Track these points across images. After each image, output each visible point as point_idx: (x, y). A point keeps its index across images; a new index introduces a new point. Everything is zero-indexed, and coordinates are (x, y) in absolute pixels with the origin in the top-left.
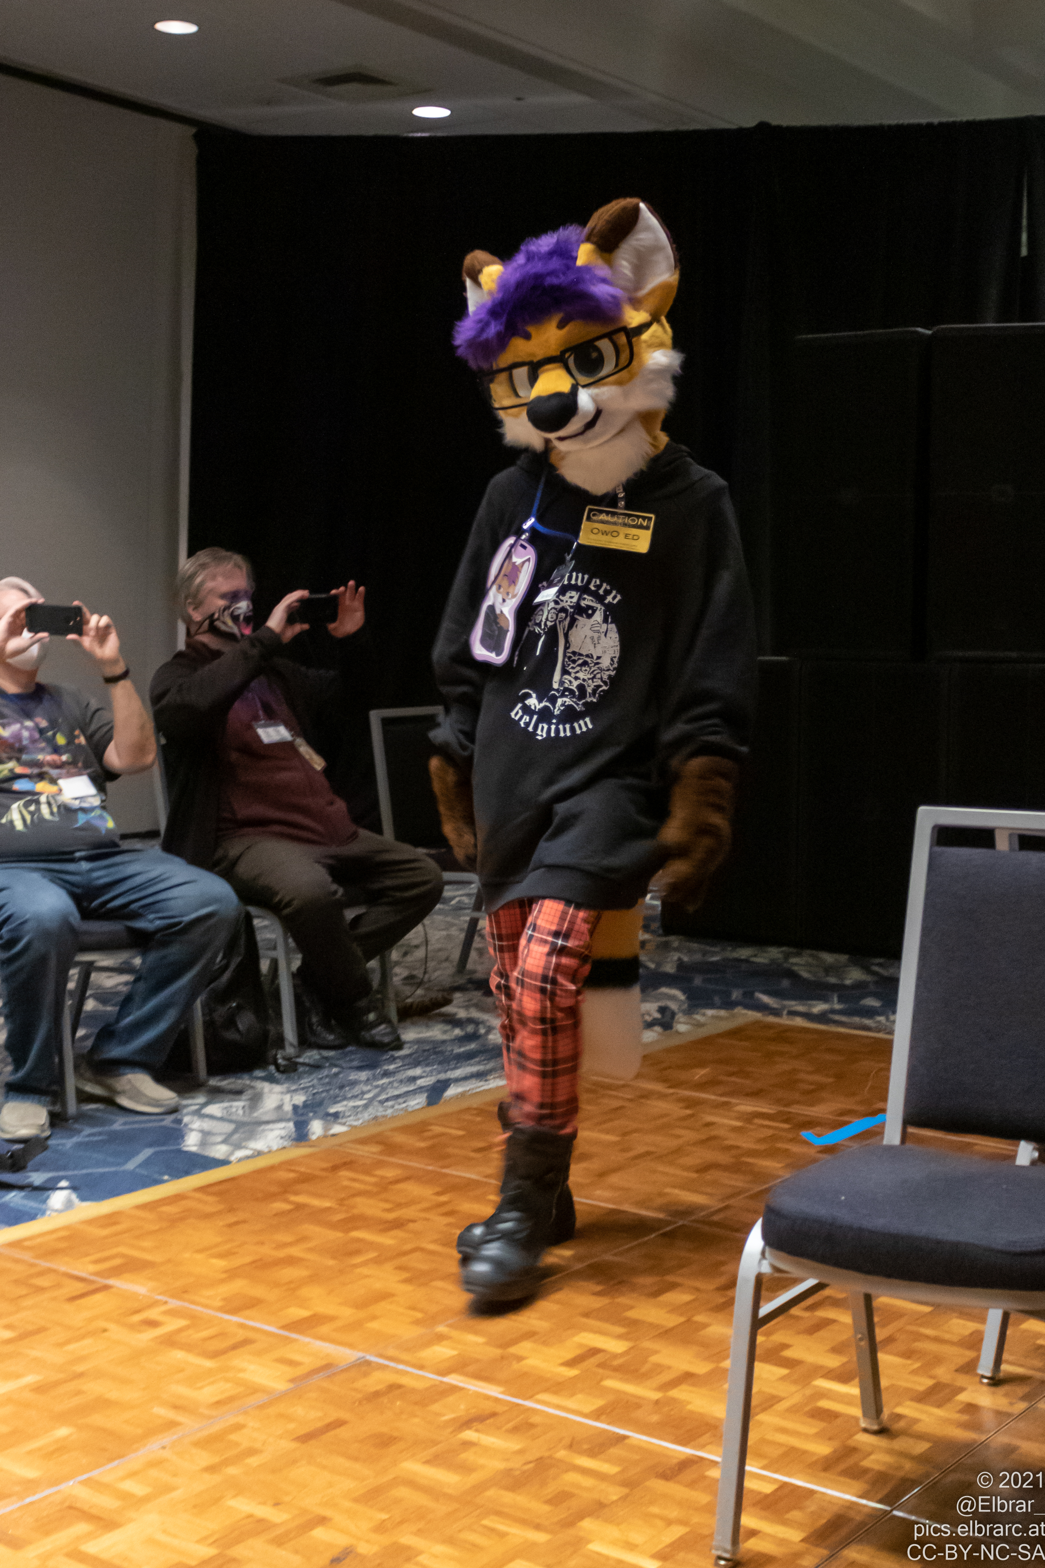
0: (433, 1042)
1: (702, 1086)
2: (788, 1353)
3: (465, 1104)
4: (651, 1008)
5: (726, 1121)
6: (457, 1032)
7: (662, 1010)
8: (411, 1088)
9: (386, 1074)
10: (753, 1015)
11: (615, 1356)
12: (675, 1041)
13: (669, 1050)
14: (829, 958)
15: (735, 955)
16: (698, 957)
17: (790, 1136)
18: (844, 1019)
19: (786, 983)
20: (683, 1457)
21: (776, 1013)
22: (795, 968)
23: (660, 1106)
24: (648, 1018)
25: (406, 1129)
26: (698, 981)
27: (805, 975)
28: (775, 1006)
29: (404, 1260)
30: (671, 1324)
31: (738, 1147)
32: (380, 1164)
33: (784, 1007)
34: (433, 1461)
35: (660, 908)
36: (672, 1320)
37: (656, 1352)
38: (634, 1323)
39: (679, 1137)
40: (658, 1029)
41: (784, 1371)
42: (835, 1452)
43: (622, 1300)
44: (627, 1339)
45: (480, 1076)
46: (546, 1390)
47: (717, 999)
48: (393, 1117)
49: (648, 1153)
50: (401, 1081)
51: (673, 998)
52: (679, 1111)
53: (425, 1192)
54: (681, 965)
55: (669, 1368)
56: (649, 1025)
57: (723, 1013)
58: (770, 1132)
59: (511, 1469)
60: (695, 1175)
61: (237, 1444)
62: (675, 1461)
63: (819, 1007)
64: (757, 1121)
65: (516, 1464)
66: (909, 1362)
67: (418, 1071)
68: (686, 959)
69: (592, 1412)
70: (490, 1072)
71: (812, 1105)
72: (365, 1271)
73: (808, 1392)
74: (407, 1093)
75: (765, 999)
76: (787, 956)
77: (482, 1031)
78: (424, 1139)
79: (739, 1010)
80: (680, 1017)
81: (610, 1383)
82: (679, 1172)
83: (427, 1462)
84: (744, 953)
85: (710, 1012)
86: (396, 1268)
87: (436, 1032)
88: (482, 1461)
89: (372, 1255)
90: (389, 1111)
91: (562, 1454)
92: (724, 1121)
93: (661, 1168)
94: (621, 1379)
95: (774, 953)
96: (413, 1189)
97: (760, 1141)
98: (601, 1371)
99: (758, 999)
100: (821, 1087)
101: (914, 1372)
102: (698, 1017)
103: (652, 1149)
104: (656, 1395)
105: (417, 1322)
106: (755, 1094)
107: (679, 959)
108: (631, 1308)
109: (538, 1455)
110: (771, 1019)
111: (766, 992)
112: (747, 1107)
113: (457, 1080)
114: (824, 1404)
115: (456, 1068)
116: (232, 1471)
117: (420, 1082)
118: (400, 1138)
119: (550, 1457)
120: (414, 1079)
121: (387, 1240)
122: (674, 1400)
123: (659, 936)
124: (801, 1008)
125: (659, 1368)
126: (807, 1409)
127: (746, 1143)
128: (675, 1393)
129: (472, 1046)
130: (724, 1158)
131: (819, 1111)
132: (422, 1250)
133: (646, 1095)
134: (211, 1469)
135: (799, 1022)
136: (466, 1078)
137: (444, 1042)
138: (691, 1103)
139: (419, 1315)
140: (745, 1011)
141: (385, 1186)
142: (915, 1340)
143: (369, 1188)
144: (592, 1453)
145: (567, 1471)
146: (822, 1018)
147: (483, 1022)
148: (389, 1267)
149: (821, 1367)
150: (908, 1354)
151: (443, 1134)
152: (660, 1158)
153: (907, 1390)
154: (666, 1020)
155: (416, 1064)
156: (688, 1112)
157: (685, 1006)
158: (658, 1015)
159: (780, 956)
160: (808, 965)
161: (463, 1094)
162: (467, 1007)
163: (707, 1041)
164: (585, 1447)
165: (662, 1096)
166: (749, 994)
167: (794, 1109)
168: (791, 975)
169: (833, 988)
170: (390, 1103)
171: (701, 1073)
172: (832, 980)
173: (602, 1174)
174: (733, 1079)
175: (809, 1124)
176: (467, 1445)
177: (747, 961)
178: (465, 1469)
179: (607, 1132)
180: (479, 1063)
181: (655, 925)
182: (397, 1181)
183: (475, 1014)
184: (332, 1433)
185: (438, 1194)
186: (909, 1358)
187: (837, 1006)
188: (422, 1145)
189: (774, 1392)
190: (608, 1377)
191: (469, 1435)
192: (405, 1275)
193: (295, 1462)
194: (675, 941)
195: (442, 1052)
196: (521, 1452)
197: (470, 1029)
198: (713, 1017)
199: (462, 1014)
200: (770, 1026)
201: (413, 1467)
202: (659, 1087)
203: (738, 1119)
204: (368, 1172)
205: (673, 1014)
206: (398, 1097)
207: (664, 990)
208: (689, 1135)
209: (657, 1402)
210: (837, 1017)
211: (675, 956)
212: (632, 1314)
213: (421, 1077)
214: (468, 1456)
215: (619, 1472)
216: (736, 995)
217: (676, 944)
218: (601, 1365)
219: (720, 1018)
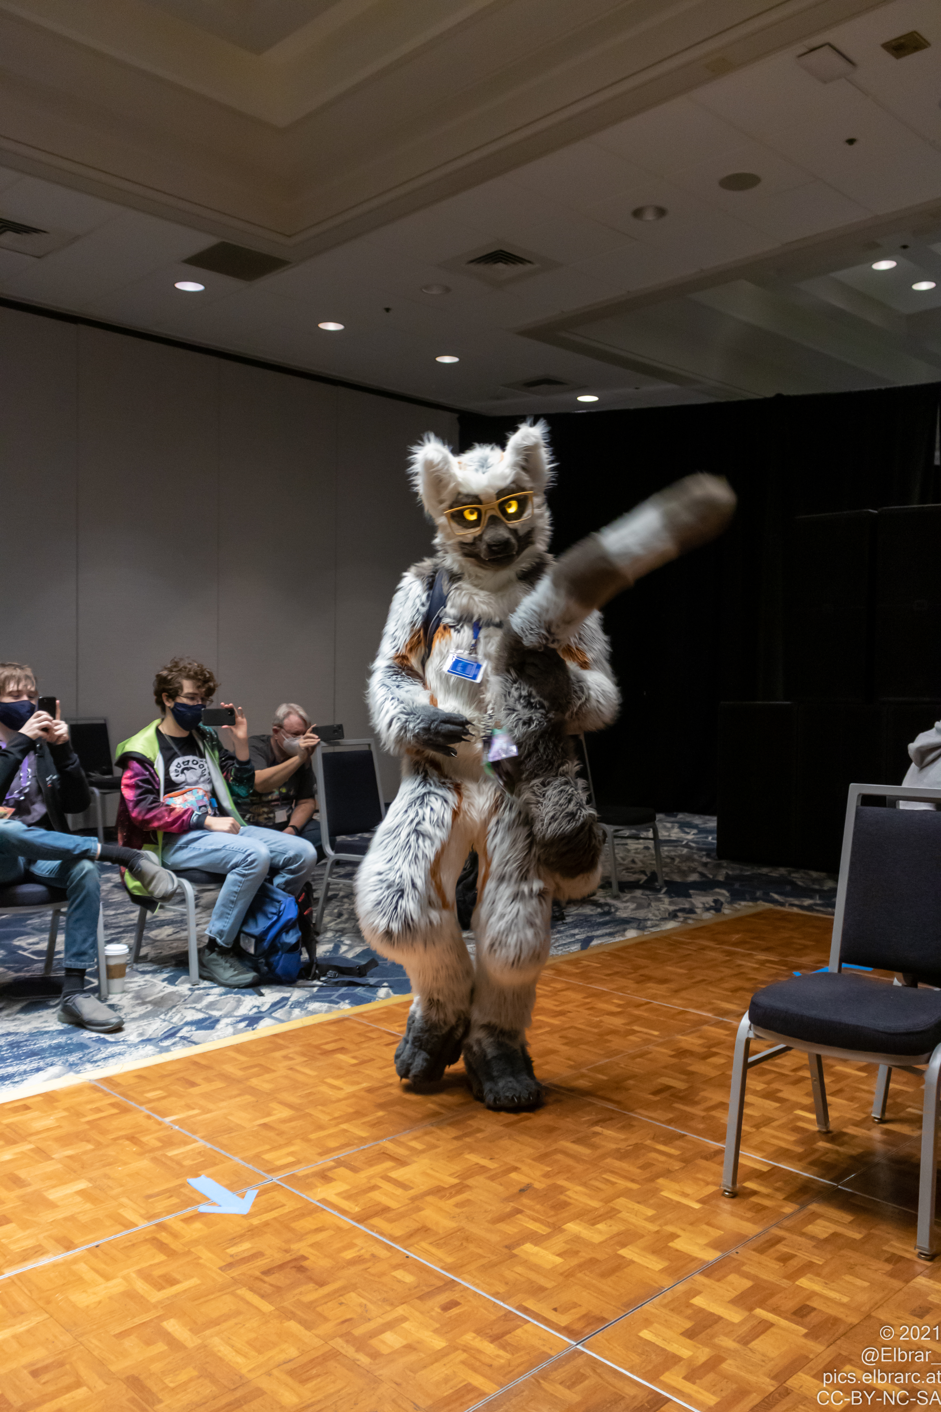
0: (585, 915)
1: (735, 944)
2: (780, 1095)
3: (601, 950)
4: (709, 900)
5: (749, 964)
6: (599, 910)
7: (716, 901)
8: (573, 940)
9: (559, 932)
10: (768, 906)
11: (680, 1091)
12: (722, 919)
13: (717, 924)
14: (814, 874)
15: (759, 871)
16: (737, 872)
17: (786, 973)
18: (821, 909)
19: (788, 888)
20: (717, 1148)
21: (782, 904)
22: (794, 880)
23: (712, 954)
24: (707, 905)
25: (569, 962)
26: (737, 886)
27: (800, 883)
28: (782, 900)
29: (564, 1033)
30: (713, 1075)
31: (756, 979)
32: (553, 980)
33: (786, 901)
34: (577, 1141)
35: (716, 845)
36: (713, 1073)
37: (704, 1090)
38: (691, 1073)
39: (722, 972)
40: (713, 912)
41: (777, 1105)
42: (805, 1150)
43: (685, 1060)
44: (687, 1082)
45: (611, 934)
46: (641, 1107)
47: (747, 896)
48: (562, 956)
49: (704, 980)
50: (567, 936)
51: (723, 895)
52: (721, 957)
53: (578, 997)
54: (727, 876)
55: (711, 1099)
56: (707, 909)
57: (750, 904)
58: (774, 971)
59: (620, 1149)
60: (730, 993)
61: (471, 1126)
62: (712, 1150)
63: (807, 902)
64: (768, 965)
65: (622, 1145)
66: (851, 1104)
67: (576, 931)
68: (730, 873)
69: (667, 1121)
70: (617, 932)
71: (801, 957)
72: (543, 1037)
73: (791, 1117)
74: (570, 943)
75: (776, 896)
76: (790, 873)
77: (613, 910)
78: (578, 968)
79: (760, 902)
80: (726, 905)
81: (676, 1105)
82: (721, 991)
83: (573, 1142)
84: (765, 870)
85: (743, 903)
86: (560, 1037)
87: (587, 910)
88: (603, 1143)
89: (547, 1029)
90: (560, 952)
91: (648, 1142)
92: (748, 964)
93: (711, 989)
94: (683, 1104)
95: (783, 871)
96: (571, 995)
97: (770, 976)
98: (672, 1098)
99: (772, 897)
100: (806, 947)
101: (854, 1109)
102: (736, 906)
103: (706, 978)
104: (703, 1114)
105: (571, 1067)
106: (767, 949)
107: (727, 873)
108: (690, 1065)
109: (634, 1142)
110: (779, 908)
111: (776, 893)
112: (762, 957)
113: (598, 937)
114: (801, 1124)
115: (598, 930)
116: (468, 1140)
117: (577, 937)
118: (565, 967)
119: (642, 1144)
120: (574, 935)
121: (555, 1021)
122: (714, 1117)
123: (715, 860)
124: (796, 902)
125: (705, 1099)
126: (790, 1126)
127: (760, 977)
128: (714, 1113)
129: (607, 918)
130: (748, 985)
131: (805, 960)
132: (576, 1028)
133: (704, 948)
134: (456, 1138)
135: (795, 910)
136: (603, 936)
137: (591, 915)
138: (729, 953)
139: (572, 1063)
140: (763, 903)
141: (556, 992)
142: (856, 1092)
143: (547, 993)
144: (665, 1144)
145: (650, 1151)
146: (809, 908)
147: (614, 905)
148: (557, 1035)
149: (800, 1103)
150: (851, 1099)
151: (589, 966)
152: (710, 983)
153: (850, 1119)
154: (717, 907)
155: (576, 927)
156: (728, 958)
157: (729, 899)
158: (713, 904)
159: (785, 873)
160: (802, 878)
161: (601, 944)
162: (605, 897)
163: (740, 920)
164: (662, 1139)
165: (713, 949)
166: (767, 894)
167: (790, 959)
168: (793, 884)
169: (816, 891)
170: (560, 948)
171: (736, 937)
172: (817, 887)
173: (676, 991)
174: (755, 941)
175: (798, 967)
176: (596, 1134)
177: (766, 875)
178: (594, 1147)
179: (681, 968)
180: (610, 928)
181: (714, 854)
182: (562, 990)
183: (609, 901)
184: (522, 1123)
185: (585, 998)
186: (852, 1101)
187: (818, 902)
188: (577, 971)
189: (771, 1116)
190: (677, 1102)
191: (598, 1129)
192: (565, 1041)
193: (501, 1137)
194: (724, 863)
195: (590, 921)
196: (625, 1140)
197: (606, 909)
198: (745, 906)
199: (602, 901)
200: (779, 912)
201: (567, 1144)
202: (711, 944)
203: (756, 963)
204: (546, 985)
205: (722, 904)
206: (565, 944)
207: (717, 890)
208: (727, 971)
209: (703, 1117)
210: (818, 908)
211: (724, 871)
212: (690, 1068)
213: (578, 934)
214: (596, 1140)
215: (682, 1154)
216: (759, 894)
217: (725, 865)
218: (672, 1095)
219: (750, 907)
